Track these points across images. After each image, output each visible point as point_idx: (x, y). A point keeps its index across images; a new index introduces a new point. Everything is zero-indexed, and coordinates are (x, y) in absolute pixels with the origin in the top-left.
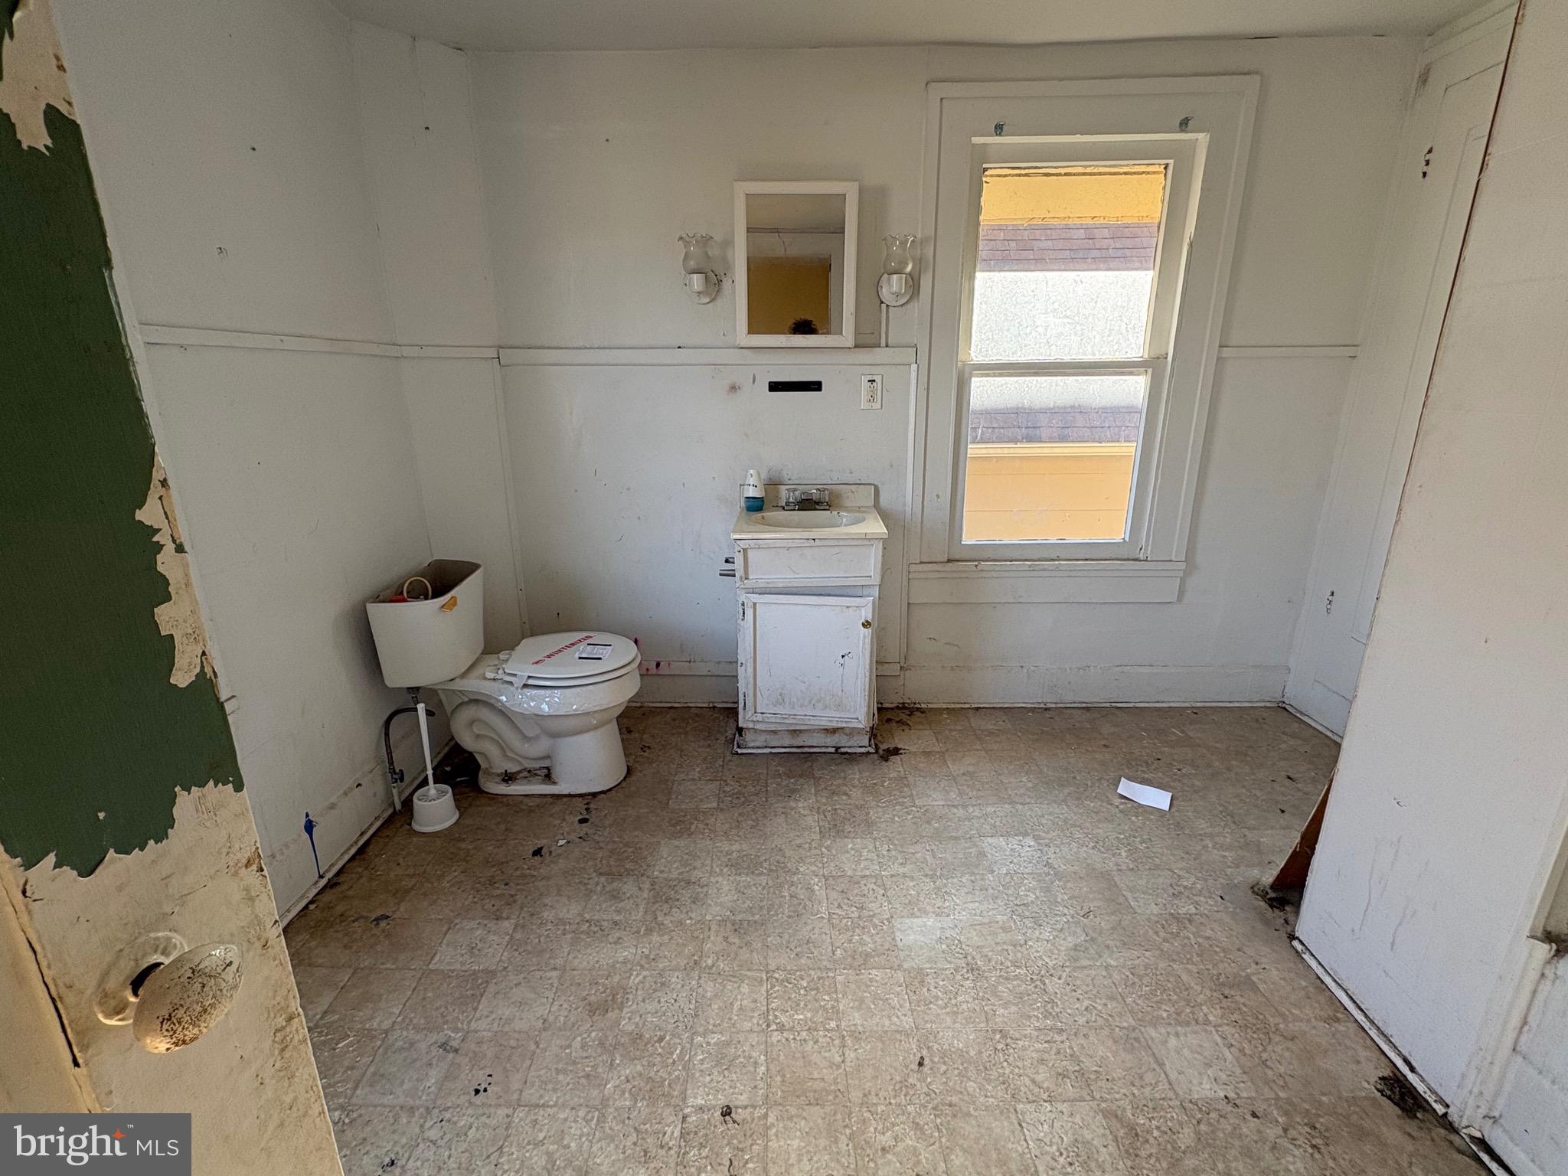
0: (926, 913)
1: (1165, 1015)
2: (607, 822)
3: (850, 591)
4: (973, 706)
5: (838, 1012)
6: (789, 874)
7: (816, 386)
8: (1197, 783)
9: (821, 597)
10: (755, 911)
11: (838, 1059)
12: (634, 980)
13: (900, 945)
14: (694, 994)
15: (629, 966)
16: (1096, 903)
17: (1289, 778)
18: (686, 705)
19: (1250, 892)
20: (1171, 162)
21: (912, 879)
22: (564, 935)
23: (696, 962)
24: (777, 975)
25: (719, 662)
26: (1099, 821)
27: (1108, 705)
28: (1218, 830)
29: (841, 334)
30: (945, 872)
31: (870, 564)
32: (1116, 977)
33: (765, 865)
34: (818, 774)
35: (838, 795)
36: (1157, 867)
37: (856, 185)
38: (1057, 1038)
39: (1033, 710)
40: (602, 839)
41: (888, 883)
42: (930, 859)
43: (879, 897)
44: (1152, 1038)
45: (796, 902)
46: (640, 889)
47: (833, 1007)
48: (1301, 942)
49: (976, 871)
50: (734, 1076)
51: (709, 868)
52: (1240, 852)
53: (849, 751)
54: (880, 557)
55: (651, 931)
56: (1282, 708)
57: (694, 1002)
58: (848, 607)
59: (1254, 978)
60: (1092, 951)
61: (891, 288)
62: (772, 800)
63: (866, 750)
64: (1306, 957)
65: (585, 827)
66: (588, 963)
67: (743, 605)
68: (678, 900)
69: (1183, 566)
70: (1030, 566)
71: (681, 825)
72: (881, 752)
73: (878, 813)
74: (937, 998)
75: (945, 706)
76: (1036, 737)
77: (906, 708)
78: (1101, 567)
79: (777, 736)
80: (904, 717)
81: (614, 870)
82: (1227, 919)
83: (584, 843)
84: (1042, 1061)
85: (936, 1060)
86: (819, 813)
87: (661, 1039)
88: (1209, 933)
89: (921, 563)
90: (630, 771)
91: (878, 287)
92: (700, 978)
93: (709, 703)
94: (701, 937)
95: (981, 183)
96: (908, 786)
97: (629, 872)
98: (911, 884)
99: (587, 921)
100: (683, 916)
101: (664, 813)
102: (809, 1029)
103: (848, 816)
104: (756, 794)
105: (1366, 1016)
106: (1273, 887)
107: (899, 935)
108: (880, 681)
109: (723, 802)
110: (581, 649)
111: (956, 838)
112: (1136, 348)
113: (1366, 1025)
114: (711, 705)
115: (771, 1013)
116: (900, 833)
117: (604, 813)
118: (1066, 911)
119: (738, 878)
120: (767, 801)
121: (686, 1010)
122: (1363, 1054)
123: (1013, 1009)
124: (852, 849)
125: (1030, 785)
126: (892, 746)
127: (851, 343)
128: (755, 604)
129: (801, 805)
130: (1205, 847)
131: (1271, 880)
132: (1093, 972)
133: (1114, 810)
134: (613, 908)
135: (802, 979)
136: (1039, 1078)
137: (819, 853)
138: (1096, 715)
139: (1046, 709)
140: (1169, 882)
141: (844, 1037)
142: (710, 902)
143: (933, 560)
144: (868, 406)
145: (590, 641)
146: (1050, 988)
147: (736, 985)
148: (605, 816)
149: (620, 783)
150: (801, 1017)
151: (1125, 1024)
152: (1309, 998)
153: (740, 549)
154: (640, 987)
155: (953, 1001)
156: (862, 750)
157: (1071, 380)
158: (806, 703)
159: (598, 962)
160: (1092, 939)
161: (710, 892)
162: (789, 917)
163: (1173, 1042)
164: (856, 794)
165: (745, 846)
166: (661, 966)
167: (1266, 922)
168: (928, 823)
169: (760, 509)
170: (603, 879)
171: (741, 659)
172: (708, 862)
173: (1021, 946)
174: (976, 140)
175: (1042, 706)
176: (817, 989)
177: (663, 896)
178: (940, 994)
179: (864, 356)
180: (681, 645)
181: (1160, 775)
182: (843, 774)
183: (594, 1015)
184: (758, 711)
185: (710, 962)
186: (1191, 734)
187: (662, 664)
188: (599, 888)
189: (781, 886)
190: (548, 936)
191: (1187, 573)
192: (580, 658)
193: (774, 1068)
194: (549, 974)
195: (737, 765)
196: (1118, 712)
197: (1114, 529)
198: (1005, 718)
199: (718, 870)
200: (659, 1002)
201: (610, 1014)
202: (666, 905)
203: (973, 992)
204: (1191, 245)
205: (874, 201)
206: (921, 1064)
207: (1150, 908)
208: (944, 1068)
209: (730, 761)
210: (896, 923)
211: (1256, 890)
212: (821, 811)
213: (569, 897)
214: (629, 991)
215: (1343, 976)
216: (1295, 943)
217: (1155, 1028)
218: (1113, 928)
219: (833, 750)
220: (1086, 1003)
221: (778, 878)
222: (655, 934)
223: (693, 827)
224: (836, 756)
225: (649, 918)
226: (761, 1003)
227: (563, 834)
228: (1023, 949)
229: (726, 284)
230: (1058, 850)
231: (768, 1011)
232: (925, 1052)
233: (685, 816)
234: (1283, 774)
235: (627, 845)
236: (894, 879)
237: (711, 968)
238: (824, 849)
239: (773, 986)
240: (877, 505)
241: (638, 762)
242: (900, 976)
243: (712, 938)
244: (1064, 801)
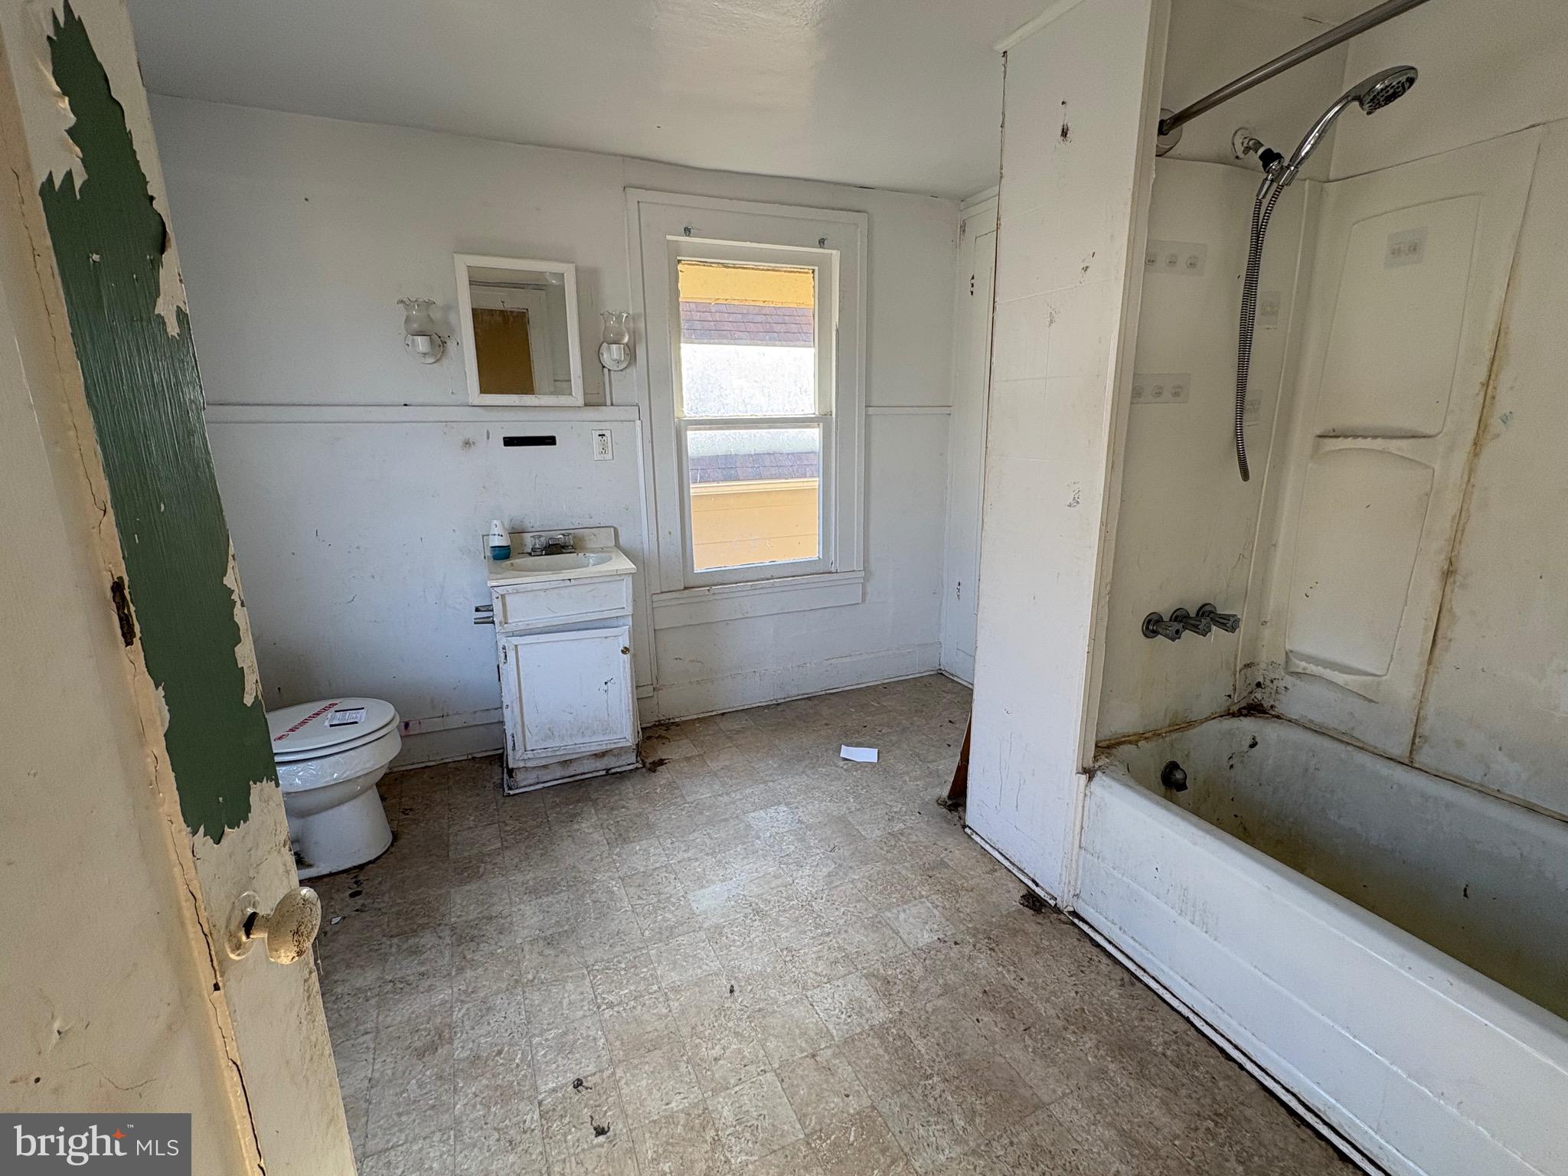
0: (713, 882)
1: (895, 900)
2: (384, 888)
3: (606, 623)
4: (720, 712)
5: (656, 978)
6: (587, 885)
7: (550, 441)
8: (893, 738)
9: (580, 632)
10: (564, 923)
11: (664, 1011)
12: (457, 1015)
13: (697, 912)
14: (522, 1007)
15: (448, 1005)
16: (838, 840)
17: (950, 722)
18: (442, 762)
19: (936, 805)
20: (816, 268)
21: (697, 860)
22: (367, 1000)
23: (517, 981)
24: (597, 967)
25: (475, 712)
26: (832, 781)
27: (823, 693)
28: (911, 767)
29: (571, 394)
30: (722, 847)
31: (622, 598)
32: (860, 886)
33: (563, 883)
34: (594, 796)
35: (617, 809)
36: (876, 803)
37: (572, 267)
38: (827, 939)
39: (768, 707)
40: (383, 905)
41: (677, 868)
42: (708, 841)
43: (672, 881)
44: (889, 919)
45: (599, 905)
46: (440, 937)
47: (652, 975)
48: (970, 828)
49: (746, 840)
50: (578, 1056)
51: (508, 901)
52: (927, 780)
53: (619, 770)
54: (631, 591)
55: (462, 969)
56: (940, 674)
57: (524, 1013)
58: (606, 638)
59: (946, 860)
60: (841, 874)
61: (612, 355)
62: (555, 828)
63: (635, 766)
64: (974, 836)
65: (360, 901)
66: (402, 1016)
67: (504, 648)
68: (483, 936)
69: (863, 574)
70: (752, 586)
71: (469, 871)
72: (648, 765)
73: (655, 815)
74: (734, 941)
75: (695, 717)
76: (773, 728)
77: (662, 725)
78: (804, 581)
79: (548, 771)
80: (663, 733)
81: (407, 929)
82: (923, 825)
83: (363, 915)
84: (819, 958)
85: (743, 984)
86: (602, 828)
87: (500, 1053)
88: (914, 838)
89: (662, 593)
90: (396, 837)
91: (599, 354)
92: (524, 992)
93: (468, 755)
94: (516, 959)
95: (677, 271)
96: (678, 788)
97: (423, 927)
98: (697, 864)
99: (390, 981)
100: (494, 947)
101: (446, 865)
102: (635, 997)
103: (631, 824)
104: (538, 827)
105: (1011, 862)
106: (949, 797)
107: (694, 906)
108: (641, 701)
109: (506, 841)
110: (329, 716)
111: (725, 820)
112: (808, 406)
113: (1011, 867)
114: (470, 757)
115: (599, 997)
116: (678, 827)
117: (377, 882)
118: (818, 851)
119: (540, 901)
120: (550, 829)
121: (517, 1021)
122: (1011, 885)
123: (793, 930)
124: (640, 850)
125: (775, 766)
126: (656, 759)
127: (580, 402)
128: (516, 646)
129: (584, 825)
130: (905, 782)
131: (947, 794)
132: (843, 888)
133: (840, 771)
134: (416, 962)
135: (620, 963)
136: (819, 970)
137: (611, 860)
138: (816, 702)
139: (778, 704)
140: (884, 812)
141: (666, 993)
142: (516, 928)
143: (672, 589)
144: (600, 457)
145: (336, 708)
146: (816, 908)
147: (560, 987)
148: (380, 883)
149: (388, 849)
150: (627, 991)
151: (871, 915)
152: (978, 862)
153: (498, 595)
154: (465, 1019)
155: (748, 939)
156: (631, 767)
157: (763, 432)
158: (575, 732)
159: (413, 1012)
160: (840, 865)
161: (514, 920)
162: (596, 919)
163: (902, 916)
164: (634, 805)
165: (539, 873)
166: (482, 995)
167: (948, 822)
168: (701, 813)
169: (507, 557)
170: (395, 940)
171: (506, 701)
172: (505, 895)
173: (791, 885)
174: (669, 237)
175: (775, 702)
176: (636, 967)
177: (467, 937)
178: (736, 938)
179: (591, 414)
180: (432, 701)
181: (868, 737)
182: (617, 792)
183: (424, 1056)
184: (528, 748)
185: (530, 977)
186: (885, 704)
187: (411, 724)
188: (394, 950)
189: (583, 896)
190: (348, 1007)
191: (866, 579)
192: (331, 726)
193: (611, 1037)
194: (361, 1040)
195: (513, 806)
196: (832, 697)
197: (811, 551)
198: (746, 717)
199: (517, 899)
200: (489, 1024)
201: (440, 1051)
202: (472, 944)
203: (761, 929)
204: (837, 331)
205: (589, 280)
206: (732, 991)
207: (874, 833)
208: (750, 988)
209: (504, 803)
210: (690, 896)
211: (940, 803)
212: (605, 825)
213: (361, 966)
214: (453, 1025)
215: (994, 839)
216: (967, 830)
217: (890, 911)
218: (853, 854)
219: (604, 773)
220: (843, 910)
221: (577, 890)
222: (468, 971)
223: (481, 870)
224: (608, 777)
225: (457, 959)
226: (587, 992)
227: (335, 912)
228: (793, 887)
229: (451, 345)
230: (805, 809)
231: (596, 997)
232: (733, 982)
233: (470, 862)
234: (947, 720)
235: (412, 903)
236: (681, 864)
237: (532, 981)
238: (614, 857)
239: (595, 977)
240: (617, 545)
241: (402, 826)
242: (702, 935)
243: (527, 957)
244: (803, 772)
